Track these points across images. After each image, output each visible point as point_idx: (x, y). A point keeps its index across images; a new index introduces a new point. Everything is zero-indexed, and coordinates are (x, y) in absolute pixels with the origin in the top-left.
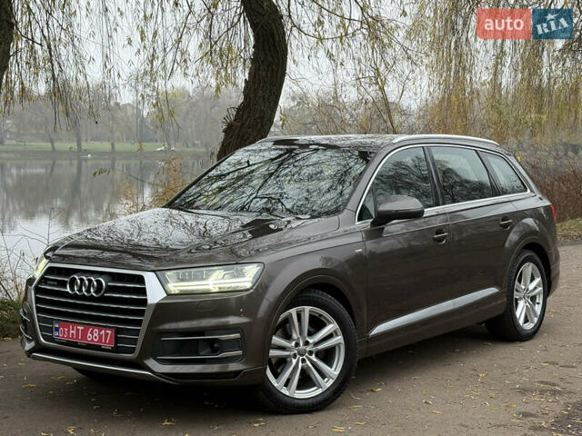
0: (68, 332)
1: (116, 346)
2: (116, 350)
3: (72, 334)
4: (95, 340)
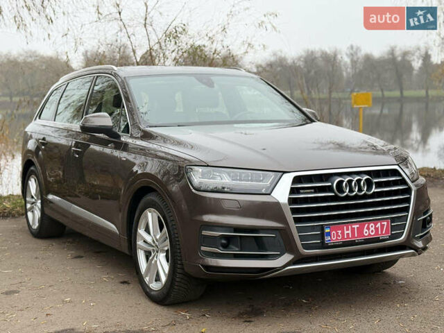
0: (343, 233)
1: (391, 234)
2: (390, 237)
3: (348, 234)
4: (372, 234)
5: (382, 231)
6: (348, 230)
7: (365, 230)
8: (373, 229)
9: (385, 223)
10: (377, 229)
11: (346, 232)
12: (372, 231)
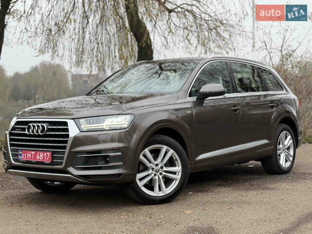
0: (27, 156)
1: (52, 161)
2: (52, 163)
3: (29, 156)
4: (41, 159)
5: (47, 159)
6: (29, 154)
7: (38, 156)
8: (42, 156)
9: (49, 154)
10: (44, 156)
11: (28, 155)
12: (41, 157)
